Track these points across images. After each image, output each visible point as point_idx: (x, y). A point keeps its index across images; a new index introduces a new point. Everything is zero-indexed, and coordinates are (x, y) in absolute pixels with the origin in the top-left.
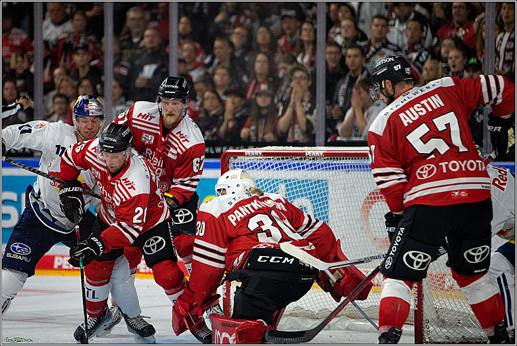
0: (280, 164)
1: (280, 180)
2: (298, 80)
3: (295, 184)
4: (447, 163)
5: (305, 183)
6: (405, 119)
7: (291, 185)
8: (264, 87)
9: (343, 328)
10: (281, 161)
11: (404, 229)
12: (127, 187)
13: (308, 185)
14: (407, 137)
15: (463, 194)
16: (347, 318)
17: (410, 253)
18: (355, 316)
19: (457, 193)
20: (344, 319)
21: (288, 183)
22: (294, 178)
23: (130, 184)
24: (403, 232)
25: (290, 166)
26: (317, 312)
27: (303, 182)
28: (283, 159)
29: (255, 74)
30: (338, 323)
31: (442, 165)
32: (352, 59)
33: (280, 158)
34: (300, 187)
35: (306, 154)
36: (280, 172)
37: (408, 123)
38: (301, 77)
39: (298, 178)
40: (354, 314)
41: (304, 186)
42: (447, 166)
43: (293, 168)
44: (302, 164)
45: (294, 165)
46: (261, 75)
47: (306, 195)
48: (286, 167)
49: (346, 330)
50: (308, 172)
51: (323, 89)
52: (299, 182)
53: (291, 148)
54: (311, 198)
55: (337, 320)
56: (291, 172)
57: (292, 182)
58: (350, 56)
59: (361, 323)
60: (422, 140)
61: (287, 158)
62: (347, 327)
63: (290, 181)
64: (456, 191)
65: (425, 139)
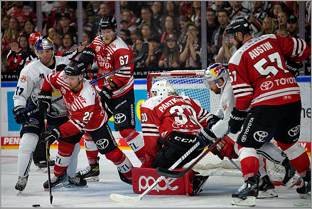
0: (181, 80)
1: (181, 90)
2: (191, 31)
3: (190, 91)
4: (279, 80)
5: (196, 91)
6: (252, 55)
7: (188, 92)
8: (171, 36)
9: (220, 175)
10: (182, 79)
11: (253, 118)
12: (81, 101)
13: (198, 92)
14: (254, 66)
15: (290, 97)
16: (223, 168)
17: (258, 133)
18: (227, 167)
19: (286, 97)
20: (221, 169)
21: (186, 91)
22: (190, 88)
23: (83, 99)
24: (253, 120)
25: (187, 81)
26: (205, 166)
27: (195, 90)
28: (183, 77)
29: (165, 28)
30: (217, 171)
31: (276, 82)
32: (221, 18)
33: (181, 77)
34: (193, 93)
35: (196, 74)
36: (181, 85)
37: (254, 57)
38: (192, 29)
39: (192, 88)
40: (226, 166)
41: (195, 93)
42: (279, 81)
43: (189, 82)
44: (194, 80)
45: (189, 81)
46: (169, 29)
47: (197, 98)
48: (185, 82)
49: (222, 175)
50: (198, 84)
51: (205, 36)
52: (192, 91)
53: (187, 71)
54: (200, 100)
55: (216, 170)
56: (188, 85)
57: (189, 91)
58: (220, 16)
59: (231, 171)
60: (263, 67)
61: (185, 77)
62: (223, 173)
63: (187, 90)
64: (286, 96)
65: (264, 67)
